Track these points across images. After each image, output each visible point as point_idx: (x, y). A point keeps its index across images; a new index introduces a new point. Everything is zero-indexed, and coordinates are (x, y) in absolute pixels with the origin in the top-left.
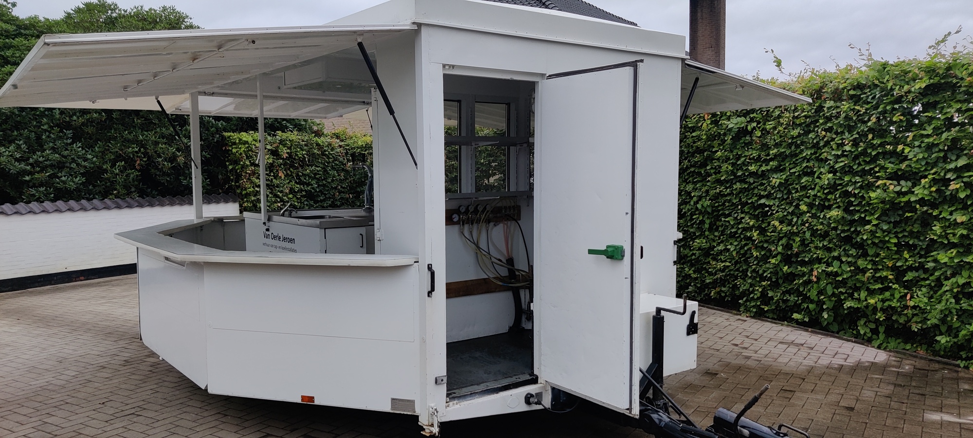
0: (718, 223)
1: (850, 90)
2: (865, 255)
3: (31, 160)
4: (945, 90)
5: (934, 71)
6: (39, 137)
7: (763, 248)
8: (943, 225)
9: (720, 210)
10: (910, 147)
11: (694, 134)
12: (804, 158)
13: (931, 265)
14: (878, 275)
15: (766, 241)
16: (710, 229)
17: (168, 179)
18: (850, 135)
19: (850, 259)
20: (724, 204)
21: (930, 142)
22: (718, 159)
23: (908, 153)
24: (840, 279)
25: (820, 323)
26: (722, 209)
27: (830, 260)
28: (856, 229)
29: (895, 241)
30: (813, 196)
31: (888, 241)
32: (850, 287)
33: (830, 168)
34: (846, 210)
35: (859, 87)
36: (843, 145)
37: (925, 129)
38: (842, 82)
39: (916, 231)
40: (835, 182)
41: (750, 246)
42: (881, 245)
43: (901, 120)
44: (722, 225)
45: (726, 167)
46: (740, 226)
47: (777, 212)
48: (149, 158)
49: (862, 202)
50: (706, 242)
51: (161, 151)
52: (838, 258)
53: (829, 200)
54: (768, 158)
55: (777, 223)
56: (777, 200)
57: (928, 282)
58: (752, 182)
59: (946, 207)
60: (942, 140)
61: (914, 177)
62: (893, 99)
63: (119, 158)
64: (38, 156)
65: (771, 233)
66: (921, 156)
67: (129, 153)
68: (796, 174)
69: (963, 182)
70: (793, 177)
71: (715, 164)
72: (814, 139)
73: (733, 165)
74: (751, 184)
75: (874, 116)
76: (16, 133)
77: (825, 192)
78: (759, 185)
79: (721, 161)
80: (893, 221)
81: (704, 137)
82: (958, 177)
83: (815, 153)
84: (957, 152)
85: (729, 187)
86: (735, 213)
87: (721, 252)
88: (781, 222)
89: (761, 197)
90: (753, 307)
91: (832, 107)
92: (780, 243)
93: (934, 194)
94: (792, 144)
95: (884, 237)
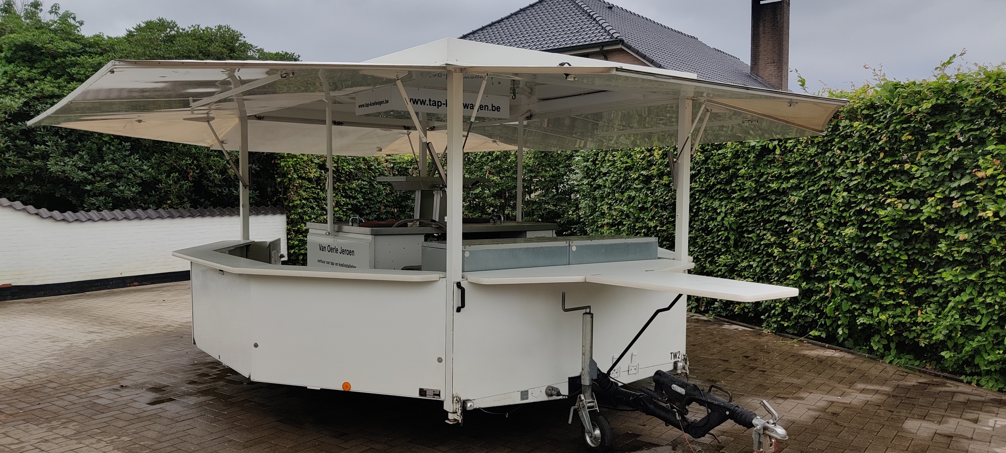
0: (742, 239)
1: (864, 109)
2: (878, 271)
3: (92, 171)
4: (952, 111)
5: (941, 91)
6: (100, 150)
7: (783, 265)
8: (948, 243)
9: (743, 227)
10: (917, 166)
11: (720, 152)
12: (822, 176)
13: (938, 282)
14: (890, 291)
15: (787, 258)
16: (736, 246)
17: (220, 190)
18: (863, 154)
19: (864, 276)
20: (747, 221)
21: (936, 161)
22: (742, 176)
23: (916, 171)
24: (853, 295)
25: (837, 339)
26: (747, 226)
27: (845, 277)
28: (869, 246)
29: (905, 258)
30: (830, 213)
31: (899, 258)
32: (864, 304)
33: (846, 186)
34: (860, 229)
35: (872, 106)
36: (857, 163)
37: (932, 149)
38: (857, 102)
39: (924, 248)
40: (849, 200)
41: (771, 262)
42: (892, 262)
43: (909, 140)
44: (746, 242)
45: (748, 184)
46: (762, 243)
47: (796, 228)
48: (202, 170)
49: (874, 219)
50: (731, 259)
51: (212, 164)
52: (853, 275)
53: (844, 218)
54: (789, 175)
55: (795, 240)
56: (796, 217)
57: (936, 299)
58: (774, 199)
59: (953, 225)
60: (947, 159)
61: (921, 195)
62: (902, 118)
63: (173, 169)
64: (98, 167)
65: (790, 249)
66: (927, 175)
67: (183, 165)
68: (814, 192)
69: (965, 200)
70: (812, 195)
71: (740, 182)
72: (830, 158)
73: (757, 182)
74: (773, 201)
75: (885, 135)
76: (79, 144)
77: (841, 209)
78: (781, 202)
79: (745, 178)
80: (903, 238)
81: (730, 155)
82: (962, 196)
83: (832, 171)
84: (961, 171)
85: (753, 204)
86: (758, 230)
87: (745, 269)
88: (800, 239)
89: (782, 214)
90: (775, 322)
91: (847, 126)
92: (799, 260)
93: (939, 213)
94: (810, 162)
95: (895, 253)
